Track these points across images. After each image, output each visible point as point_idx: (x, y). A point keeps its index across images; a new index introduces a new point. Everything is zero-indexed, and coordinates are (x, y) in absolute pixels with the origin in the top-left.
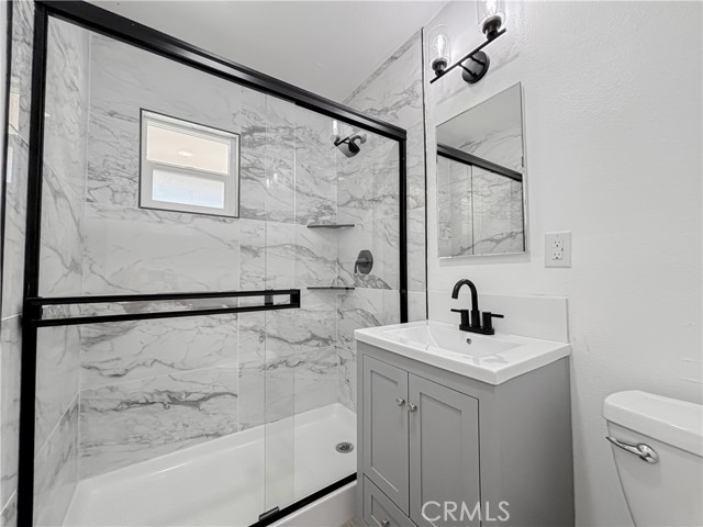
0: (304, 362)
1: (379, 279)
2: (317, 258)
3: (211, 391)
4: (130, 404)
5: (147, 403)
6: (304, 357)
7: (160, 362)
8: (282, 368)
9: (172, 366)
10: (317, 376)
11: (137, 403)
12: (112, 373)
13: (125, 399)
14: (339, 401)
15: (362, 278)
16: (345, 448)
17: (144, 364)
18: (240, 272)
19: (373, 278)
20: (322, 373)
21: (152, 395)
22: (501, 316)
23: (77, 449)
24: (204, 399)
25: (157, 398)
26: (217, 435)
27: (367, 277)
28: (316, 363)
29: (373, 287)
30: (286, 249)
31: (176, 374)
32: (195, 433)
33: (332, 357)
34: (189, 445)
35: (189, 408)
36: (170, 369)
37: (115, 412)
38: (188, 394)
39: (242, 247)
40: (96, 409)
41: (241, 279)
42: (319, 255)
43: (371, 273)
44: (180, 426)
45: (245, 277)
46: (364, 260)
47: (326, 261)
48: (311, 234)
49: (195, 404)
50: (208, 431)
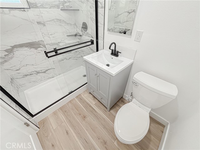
0: (71, 58)
1: (90, 34)
2: (68, 24)
3: (47, 69)
4: (26, 75)
5: (31, 74)
6: (71, 57)
7: (29, 65)
8: (65, 60)
9: (33, 65)
10: (75, 61)
11: (28, 75)
12: (16, 70)
13: (24, 75)
14: (82, 65)
15: (84, 33)
16: (85, 76)
17: (24, 66)
18: (41, 33)
19: (88, 33)
20: (76, 59)
21: (31, 72)
22: (121, 53)
23: (19, 87)
24: (46, 71)
25: (33, 73)
26: (53, 77)
27: (86, 33)
28: (74, 58)
29: (88, 37)
30: (55, 21)
31: (35, 67)
32: (47, 78)
33: (79, 55)
34: (47, 80)
35: (43, 73)
36: (32, 66)
37: (23, 78)
38: (41, 71)
39: (37, 23)
40: (17, 78)
41: (42, 35)
42: (68, 22)
43: (87, 32)
44: (43, 78)
45: (43, 35)
46: (84, 26)
47: (71, 25)
48: (62, 13)
49: (44, 72)
50: (50, 77)
